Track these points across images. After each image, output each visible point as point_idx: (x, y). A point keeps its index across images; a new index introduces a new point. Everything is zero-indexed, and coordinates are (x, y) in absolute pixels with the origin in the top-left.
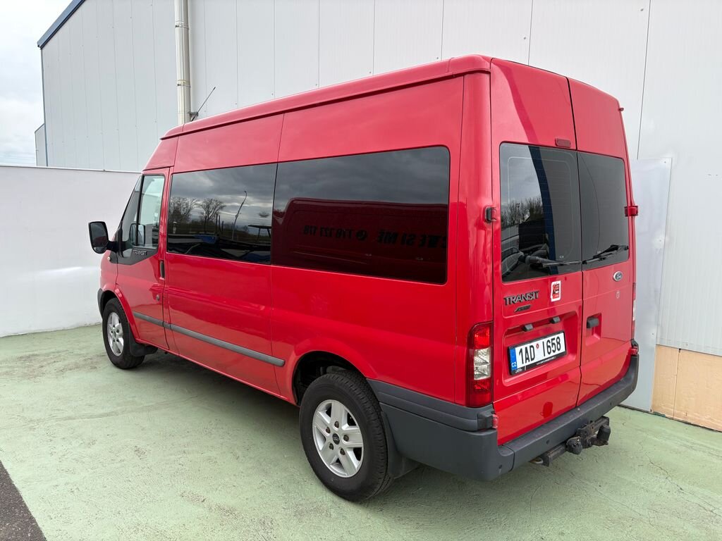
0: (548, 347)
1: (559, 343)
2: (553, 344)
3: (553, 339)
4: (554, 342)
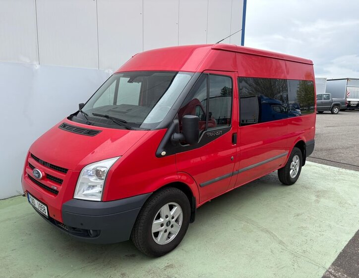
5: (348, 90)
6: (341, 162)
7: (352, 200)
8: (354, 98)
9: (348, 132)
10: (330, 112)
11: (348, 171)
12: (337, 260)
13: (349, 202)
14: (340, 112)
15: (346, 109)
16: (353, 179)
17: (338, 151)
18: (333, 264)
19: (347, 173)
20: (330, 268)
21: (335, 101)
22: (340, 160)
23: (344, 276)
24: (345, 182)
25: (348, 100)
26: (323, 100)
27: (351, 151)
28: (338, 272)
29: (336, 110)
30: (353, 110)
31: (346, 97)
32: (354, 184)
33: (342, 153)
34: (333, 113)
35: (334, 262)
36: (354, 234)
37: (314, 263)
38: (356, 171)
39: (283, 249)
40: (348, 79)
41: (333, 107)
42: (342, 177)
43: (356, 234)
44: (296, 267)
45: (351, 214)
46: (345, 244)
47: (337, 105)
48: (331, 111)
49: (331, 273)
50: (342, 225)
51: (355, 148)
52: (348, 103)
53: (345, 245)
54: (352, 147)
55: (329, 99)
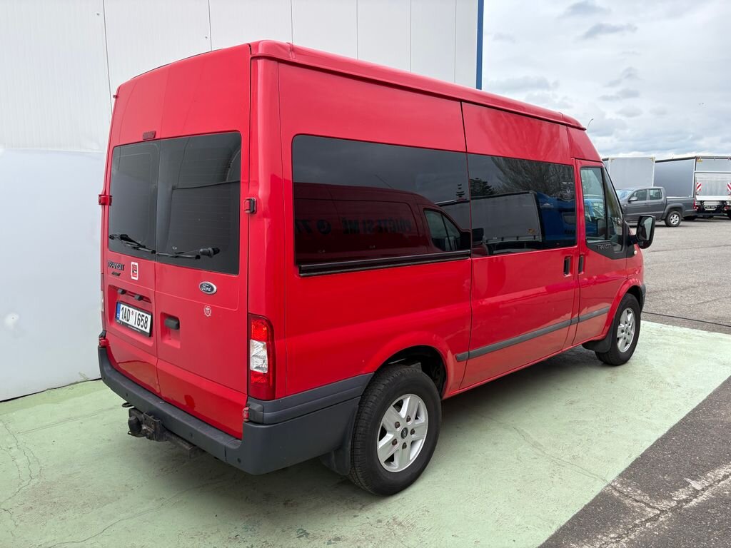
0: (139, 319)
1: (146, 322)
2: (142, 320)
3: (143, 316)
4: (144, 318)
5: (697, 179)
6: (668, 313)
7: (674, 376)
8: (711, 194)
9: (693, 259)
10: (663, 223)
11: (677, 329)
12: (628, 470)
13: (668, 380)
14: (682, 223)
15: (696, 217)
16: (684, 343)
17: (665, 294)
18: (621, 475)
19: (675, 332)
20: (614, 481)
21: (672, 202)
22: (667, 310)
23: (636, 492)
24: (667, 347)
25: (699, 198)
26: (648, 201)
27: (691, 293)
28: (628, 487)
29: (674, 219)
30: (711, 217)
31: (695, 194)
32: (684, 350)
33: (673, 298)
34: (668, 225)
35: (623, 472)
36: (667, 430)
37: (588, 474)
38: (693, 328)
39: (538, 455)
40: (696, 158)
41: (668, 213)
42: (663, 339)
43: (670, 430)
44: (556, 479)
45: (668, 399)
46: (648, 445)
47: (676, 209)
48: (665, 220)
49: (614, 488)
50: (649, 416)
51: (700, 289)
52: (699, 204)
53: (647, 447)
54: (694, 287)
55: (660, 198)
